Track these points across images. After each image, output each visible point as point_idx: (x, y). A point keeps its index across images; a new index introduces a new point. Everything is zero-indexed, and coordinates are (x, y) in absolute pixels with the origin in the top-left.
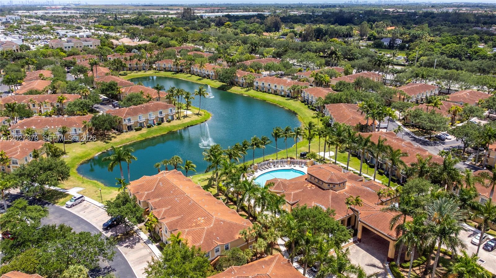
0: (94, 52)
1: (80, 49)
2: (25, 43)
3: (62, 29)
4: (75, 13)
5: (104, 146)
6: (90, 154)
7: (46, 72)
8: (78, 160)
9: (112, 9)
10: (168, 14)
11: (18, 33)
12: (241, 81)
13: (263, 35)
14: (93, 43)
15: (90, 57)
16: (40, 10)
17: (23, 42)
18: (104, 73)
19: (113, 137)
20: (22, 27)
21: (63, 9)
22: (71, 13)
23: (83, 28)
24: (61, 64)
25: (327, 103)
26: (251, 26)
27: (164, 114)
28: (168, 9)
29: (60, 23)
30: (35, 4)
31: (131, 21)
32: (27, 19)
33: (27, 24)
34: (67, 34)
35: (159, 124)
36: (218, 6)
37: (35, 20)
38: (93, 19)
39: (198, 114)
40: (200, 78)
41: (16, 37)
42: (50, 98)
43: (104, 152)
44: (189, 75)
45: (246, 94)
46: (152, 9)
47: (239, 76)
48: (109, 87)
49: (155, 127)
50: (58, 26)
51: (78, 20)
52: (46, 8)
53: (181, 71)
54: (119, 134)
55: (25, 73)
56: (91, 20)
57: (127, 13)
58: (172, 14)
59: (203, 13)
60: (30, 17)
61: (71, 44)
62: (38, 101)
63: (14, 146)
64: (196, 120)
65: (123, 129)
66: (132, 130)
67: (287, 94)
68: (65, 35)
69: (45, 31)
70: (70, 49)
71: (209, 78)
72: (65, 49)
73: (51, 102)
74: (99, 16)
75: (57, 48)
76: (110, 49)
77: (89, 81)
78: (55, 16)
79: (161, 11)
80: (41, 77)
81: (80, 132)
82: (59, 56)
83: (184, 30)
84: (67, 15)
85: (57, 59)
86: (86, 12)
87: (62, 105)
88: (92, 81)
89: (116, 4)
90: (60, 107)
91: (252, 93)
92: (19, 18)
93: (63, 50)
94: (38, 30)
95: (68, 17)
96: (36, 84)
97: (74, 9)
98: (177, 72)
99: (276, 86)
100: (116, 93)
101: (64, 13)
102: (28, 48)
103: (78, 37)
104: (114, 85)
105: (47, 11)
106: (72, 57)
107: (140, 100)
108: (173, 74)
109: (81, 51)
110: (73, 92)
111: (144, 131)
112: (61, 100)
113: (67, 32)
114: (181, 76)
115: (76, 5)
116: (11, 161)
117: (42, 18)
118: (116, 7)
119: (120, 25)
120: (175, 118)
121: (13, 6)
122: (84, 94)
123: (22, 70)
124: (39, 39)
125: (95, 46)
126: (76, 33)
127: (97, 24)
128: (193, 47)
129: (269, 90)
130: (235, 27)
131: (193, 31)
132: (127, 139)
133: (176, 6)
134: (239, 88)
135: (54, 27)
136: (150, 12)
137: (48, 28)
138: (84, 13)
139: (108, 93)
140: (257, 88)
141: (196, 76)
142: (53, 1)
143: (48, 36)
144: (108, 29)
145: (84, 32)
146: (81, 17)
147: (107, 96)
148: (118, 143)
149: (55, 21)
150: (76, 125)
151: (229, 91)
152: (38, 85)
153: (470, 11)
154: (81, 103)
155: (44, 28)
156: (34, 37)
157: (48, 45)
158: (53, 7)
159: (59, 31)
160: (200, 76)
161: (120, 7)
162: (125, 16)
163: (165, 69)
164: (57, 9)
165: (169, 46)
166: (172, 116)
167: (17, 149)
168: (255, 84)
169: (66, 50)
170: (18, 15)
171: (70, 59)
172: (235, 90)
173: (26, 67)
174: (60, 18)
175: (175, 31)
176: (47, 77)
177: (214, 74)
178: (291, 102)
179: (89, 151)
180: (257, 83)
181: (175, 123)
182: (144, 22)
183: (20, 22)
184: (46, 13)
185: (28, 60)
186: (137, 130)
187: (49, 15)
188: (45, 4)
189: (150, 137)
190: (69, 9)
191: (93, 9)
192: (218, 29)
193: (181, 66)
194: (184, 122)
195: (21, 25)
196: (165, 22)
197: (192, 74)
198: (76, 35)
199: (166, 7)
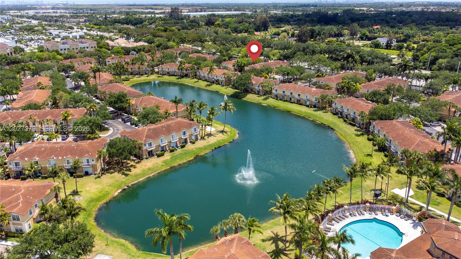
0: (91, 55)
1: (76, 51)
2: (18, 45)
3: (54, 29)
4: (64, 13)
5: (123, 180)
6: (108, 193)
7: (44, 79)
8: (94, 203)
9: (99, 9)
10: (153, 13)
11: (10, 33)
12: (257, 88)
13: (255, 35)
14: (89, 45)
15: (88, 60)
16: (30, 10)
17: (16, 43)
18: (108, 79)
19: (132, 166)
20: (14, 27)
21: (53, 9)
22: (61, 12)
23: (75, 27)
24: (58, 68)
25: (375, 120)
26: (241, 26)
27: (187, 134)
28: (152, 9)
29: (52, 23)
30: (26, 4)
31: (122, 21)
32: (18, 19)
33: (19, 24)
34: (60, 34)
35: (183, 147)
36: (198, 5)
37: (26, 20)
38: (83, 18)
39: (222, 132)
40: (209, 83)
41: (9, 38)
42: (52, 114)
43: (125, 189)
44: (196, 80)
45: (265, 103)
46: (137, 9)
47: (254, 82)
48: (118, 99)
49: (179, 151)
50: (50, 26)
51: (68, 20)
52: (36, 7)
53: (186, 76)
54: (138, 162)
55: (20, 80)
56: (81, 20)
57: (114, 13)
58: (158, 14)
59: (187, 12)
60: (22, 17)
61: (66, 46)
62: (39, 118)
63: (14, 192)
64: (223, 140)
65: (142, 155)
66: (153, 155)
67: (314, 104)
68: (58, 35)
69: (37, 31)
70: (66, 52)
71: (219, 84)
72: (60, 52)
73: (54, 118)
74: (89, 15)
75: (53, 51)
76: (107, 50)
77: (93, 91)
78: (46, 16)
79: (146, 11)
80: (40, 86)
81: (94, 163)
82: (56, 59)
83: (176, 30)
84: (57, 15)
85: (54, 63)
86: (75, 12)
87: (67, 122)
88: (96, 90)
89: (102, 4)
90: (64, 124)
91: (271, 102)
92: (11, 18)
93: (59, 52)
94: (31, 30)
95: (58, 16)
96: (35, 95)
97: (63, 9)
98: (182, 77)
99: (299, 95)
100: (125, 105)
101: (54, 12)
102: (22, 50)
103: (71, 37)
104: (123, 96)
105: (38, 11)
106: (69, 60)
107: (158, 117)
108: (178, 79)
109: (77, 53)
110: (77, 105)
111: (167, 156)
112: (66, 117)
113: (60, 33)
114: (186, 81)
115: (64, 4)
116: (11, 218)
117: (34, 17)
118: (103, 7)
119: (111, 25)
120: (199, 138)
121: (5, 6)
122: (92, 110)
123: (18, 76)
124: (32, 40)
125: (92, 47)
126: (69, 33)
127: (87, 23)
128: (191, 48)
129: (291, 99)
130: (225, 26)
131: (185, 31)
132: (149, 169)
133: (159, 5)
134: (255, 96)
135: (46, 27)
136: (136, 12)
137: (40, 28)
138: (73, 13)
139: (117, 106)
140: (277, 96)
141: (204, 81)
142: (42, 1)
143: (41, 36)
144: (99, 28)
145: (76, 32)
146: (72, 17)
147: (113, 108)
148: (140, 175)
149: (46, 21)
150: (89, 154)
151: (244, 99)
152: (37, 96)
153: (438, 9)
154: (90, 121)
155: (36, 28)
156: (27, 37)
157: (42, 47)
158: (43, 7)
159: (51, 31)
160: (208, 82)
161: (106, 7)
162: (113, 16)
163: (168, 73)
164: (47, 9)
165: (167, 48)
166: (196, 136)
167: (18, 198)
168: (274, 91)
169: (62, 52)
170: (10, 15)
171: (67, 62)
172: (250, 97)
173: (23, 73)
174: (51, 18)
175: (168, 31)
176: (46, 85)
177: (224, 80)
178: (320, 113)
179: (107, 188)
180: (276, 90)
181: (200, 144)
182: (134, 22)
183: (13, 22)
184: (37, 13)
185: (24, 66)
186: (159, 156)
187: (40, 15)
188: (35, 4)
189: (176, 164)
190: (58, 9)
191: (81, 9)
192: (209, 29)
193: (186, 70)
194: (210, 143)
195: (14, 25)
196: (154, 22)
197: (199, 79)
198: (69, 35)
199: (151, 7)
